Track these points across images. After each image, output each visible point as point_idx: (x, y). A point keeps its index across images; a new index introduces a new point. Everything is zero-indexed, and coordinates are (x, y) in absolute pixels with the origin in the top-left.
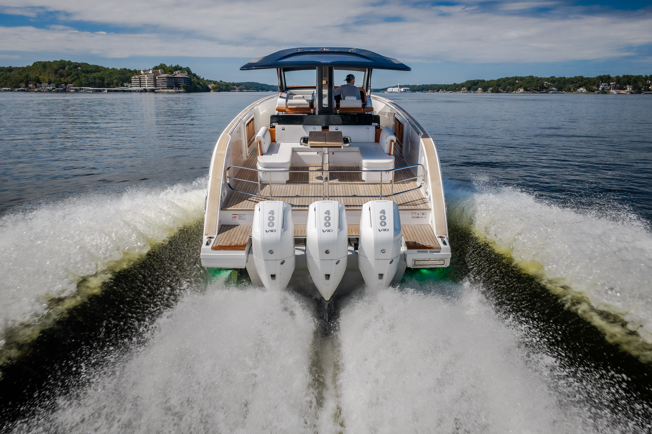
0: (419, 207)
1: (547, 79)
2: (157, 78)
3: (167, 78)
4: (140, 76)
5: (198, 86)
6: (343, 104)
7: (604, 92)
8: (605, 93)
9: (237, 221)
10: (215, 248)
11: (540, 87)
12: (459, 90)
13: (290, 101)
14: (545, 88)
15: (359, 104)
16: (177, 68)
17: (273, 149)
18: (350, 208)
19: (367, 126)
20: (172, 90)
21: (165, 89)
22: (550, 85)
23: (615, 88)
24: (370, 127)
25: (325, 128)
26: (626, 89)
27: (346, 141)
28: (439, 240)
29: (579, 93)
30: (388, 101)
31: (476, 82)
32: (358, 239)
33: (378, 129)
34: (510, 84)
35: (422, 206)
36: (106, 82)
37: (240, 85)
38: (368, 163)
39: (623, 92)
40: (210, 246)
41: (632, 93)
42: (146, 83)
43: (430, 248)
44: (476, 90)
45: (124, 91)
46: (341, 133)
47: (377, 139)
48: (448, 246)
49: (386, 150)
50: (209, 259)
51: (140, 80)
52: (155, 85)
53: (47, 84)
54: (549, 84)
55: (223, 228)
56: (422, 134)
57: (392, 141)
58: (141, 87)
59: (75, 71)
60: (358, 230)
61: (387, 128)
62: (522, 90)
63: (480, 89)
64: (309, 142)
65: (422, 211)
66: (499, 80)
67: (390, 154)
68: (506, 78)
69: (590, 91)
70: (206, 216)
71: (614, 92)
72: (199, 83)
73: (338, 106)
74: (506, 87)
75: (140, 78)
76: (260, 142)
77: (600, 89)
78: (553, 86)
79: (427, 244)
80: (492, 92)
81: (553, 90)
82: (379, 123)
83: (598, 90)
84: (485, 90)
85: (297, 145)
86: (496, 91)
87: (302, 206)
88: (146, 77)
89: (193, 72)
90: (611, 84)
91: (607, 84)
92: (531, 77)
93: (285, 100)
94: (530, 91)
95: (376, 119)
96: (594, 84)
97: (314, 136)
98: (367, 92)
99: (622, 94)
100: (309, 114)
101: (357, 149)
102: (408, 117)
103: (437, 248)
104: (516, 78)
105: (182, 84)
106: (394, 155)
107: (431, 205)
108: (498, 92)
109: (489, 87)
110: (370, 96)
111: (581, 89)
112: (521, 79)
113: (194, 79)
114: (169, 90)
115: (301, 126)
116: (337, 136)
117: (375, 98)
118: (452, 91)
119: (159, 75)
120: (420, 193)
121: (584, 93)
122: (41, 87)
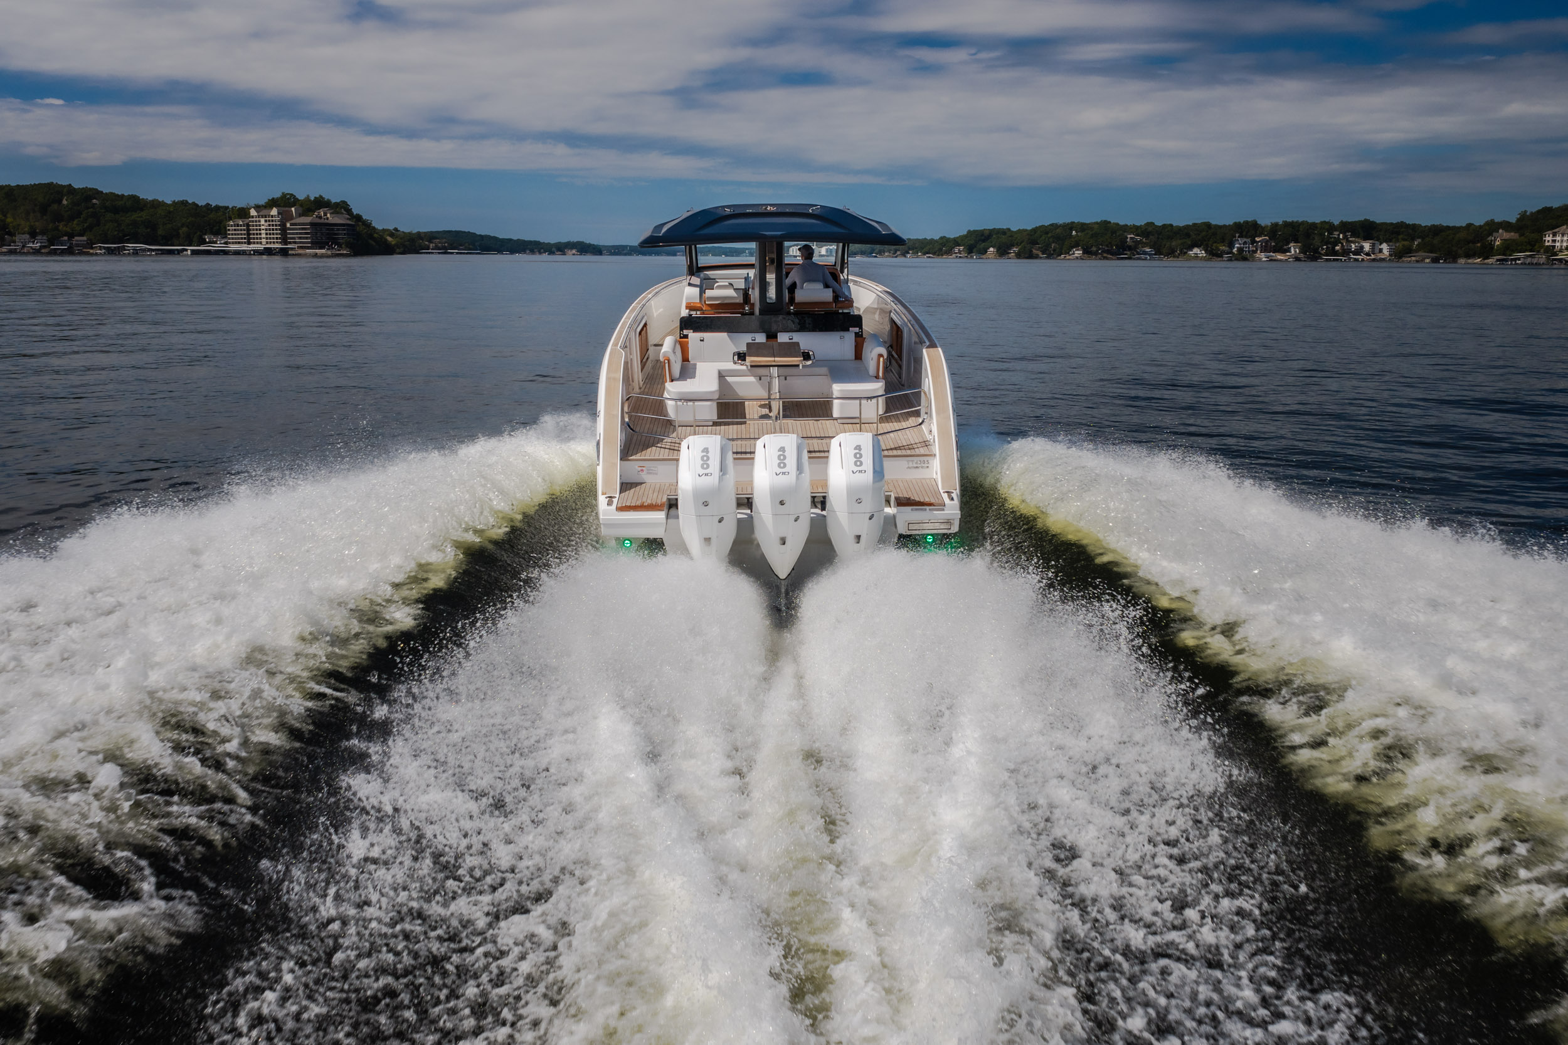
0: (917, 452)
1: (1136, 229)
2: (288, 225)
3: (312, 224)
4: (247, 221)
5: (371, 242)
6: (801, 296)
7: (1242, 257)
8: (1245, 259)
9: (645, 477)
10: (620, 509)
11: (1117, 246)
12: (949, 252)
13: (709, 293)
14: (1130, 248)
15: (827, 295)
16: (321, 203)
17: (687, 371)
18: (813, 455)
19: (842, 333)
20: (323, 251)
21: (308, 248)
22: (1141, 242)
23: (1265, 249)
24: (846, 334)
25: (772, 336)
26: (1289, 250)
27: (806, 356)
28: (945, 496)
29: (1190, 259)
30: (880, 288)
31: (987, 233)
32: (824, 497)
33: (859, 336)
34: (1058, 239)
35: (922, 451)
36: (160, 232)
37: (436, 238)
38: (841, 391)
39: (1280, 257)
40: (614, 507)
41: (1297, 259)
42: (264, 236)
43: (930, 504)
44: (985, 251)
45: (208, 252)
46: (797, 344)
47: (858, 355)
48: (956, 502)
49: (872, 370)
50: (611, 525)
51: (248, 230)
52: (285, 241)
53: (27, 236)
54: (1138, 238)
55: (626, 486)
56: (928, 343)
57: (881, 355)
58: (249, 243)
59: (88, 208)
60: (825, 483)
61: (875, 336)
62: (1078, 253)
63: (991, 249)
64: (748, 359)
65: (922, 459)
66: (1035, 230)
67: (877, 377)
68: (1052, 225)
69: (1214, 254)
70: (600, 469)
71: (1262, 256)
72: (371, 236)
73: (792, 300)
74: (1049, 245)
75: (248, 225)
76: (669, 361)
77: (1235, 250)
78: (1145, 245)
79: (927, 500)
80: (1019, 256)
81: (1145, 253)
82: (861, 327)
83: (1231, 253)
84: (1003, 252)
85: (729, 365)
86: (1027, 254)
87: (741, 453)
88: (263, 222)
89: (355, 212)
90: (1257, 239)
91: (1248, 240)
92: (1105, 224)
93: (698, 289)
94: (1096, 254)
95: (857, 321)
96: (1223, 241)
97: (754, 349)
98: (842, 272)
99: (1281, 260)
100: (743, 314)
101: (824, 370)
102: (910, 317)
103: (940, 505)
104: (1071, 226)
105: (342, 236)
106: (884, 378)
107: (936, 449)
108: (1031, 256)
109: (1012, 245)
110: (847, 281)
111: (1196, 250)
112: (1083, 227)
113: (360, 228)
114: (317, 251)
115: (725, 335)
116: (791, 349)
117: (855, 282)
118: (934, 254)
119: (292, 218)
120: (921, 432)
121: (1202, 259)
122: (14, 242)
